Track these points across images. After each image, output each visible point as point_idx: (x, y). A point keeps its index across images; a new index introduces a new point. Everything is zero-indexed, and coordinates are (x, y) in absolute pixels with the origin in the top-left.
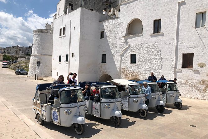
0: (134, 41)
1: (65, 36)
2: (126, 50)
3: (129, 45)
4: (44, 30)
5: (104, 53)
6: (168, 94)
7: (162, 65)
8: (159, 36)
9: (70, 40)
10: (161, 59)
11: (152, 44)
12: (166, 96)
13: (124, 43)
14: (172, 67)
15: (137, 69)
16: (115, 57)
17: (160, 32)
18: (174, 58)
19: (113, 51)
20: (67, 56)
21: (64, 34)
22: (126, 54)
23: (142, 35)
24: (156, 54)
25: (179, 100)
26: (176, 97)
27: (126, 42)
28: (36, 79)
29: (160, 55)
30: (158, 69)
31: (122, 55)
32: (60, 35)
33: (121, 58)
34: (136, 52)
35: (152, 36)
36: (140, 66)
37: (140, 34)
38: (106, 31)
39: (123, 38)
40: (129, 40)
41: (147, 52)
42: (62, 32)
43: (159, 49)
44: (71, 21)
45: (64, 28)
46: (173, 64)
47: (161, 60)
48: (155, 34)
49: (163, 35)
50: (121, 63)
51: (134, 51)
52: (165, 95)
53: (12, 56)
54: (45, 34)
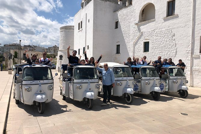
0: (146, 28)
1: (82, 30)
2: (139, 38)
3: (142, 32)
4: (68, 27)
5: (118, 44)
6: (170, 80)
7: (176, 51)
8: (173, 18)
9: (86, 33)
10: (176, 44)
11: (165, 29)
12: (168, 83)
13: (137, 31)
14: (188, 53)
15: (150, 58)
16: (129, 47)
17: (174, 15)
18: (191, 42)
19: (126, 41)
20: (84, 48)
21: (81, 28)
22: (139, 43)
23: (155, 20)
24: (170, 40)
25: (184, 87)
26: (181, 83)
27: (139, 30)
28: (59, 72)
29: (175, 40)
30: (172, 56)
31: (135, 44)
32: (79, 29)
33: (135, 47)
34: (149, 40)
35: (165, 20)
36: (153, 54)
37: (152, 20)
38: (120, 21)
39: (136, 26)
40: (142, 27)
41: (160, 39)
42: (80, 25)
43: (173, 34)
44: (86, 14)
45: (81, 22)
46: (189, 49)
47: (176, 46)
48: (169, 17)
49: (177, 16)
50: (134, 52)
51: (147, 38)
52: (167, 81)
53: (51, 54)
54: (69, 30)
